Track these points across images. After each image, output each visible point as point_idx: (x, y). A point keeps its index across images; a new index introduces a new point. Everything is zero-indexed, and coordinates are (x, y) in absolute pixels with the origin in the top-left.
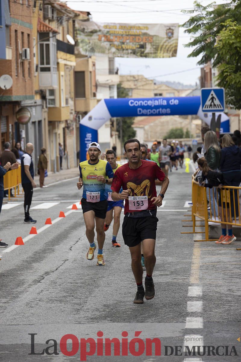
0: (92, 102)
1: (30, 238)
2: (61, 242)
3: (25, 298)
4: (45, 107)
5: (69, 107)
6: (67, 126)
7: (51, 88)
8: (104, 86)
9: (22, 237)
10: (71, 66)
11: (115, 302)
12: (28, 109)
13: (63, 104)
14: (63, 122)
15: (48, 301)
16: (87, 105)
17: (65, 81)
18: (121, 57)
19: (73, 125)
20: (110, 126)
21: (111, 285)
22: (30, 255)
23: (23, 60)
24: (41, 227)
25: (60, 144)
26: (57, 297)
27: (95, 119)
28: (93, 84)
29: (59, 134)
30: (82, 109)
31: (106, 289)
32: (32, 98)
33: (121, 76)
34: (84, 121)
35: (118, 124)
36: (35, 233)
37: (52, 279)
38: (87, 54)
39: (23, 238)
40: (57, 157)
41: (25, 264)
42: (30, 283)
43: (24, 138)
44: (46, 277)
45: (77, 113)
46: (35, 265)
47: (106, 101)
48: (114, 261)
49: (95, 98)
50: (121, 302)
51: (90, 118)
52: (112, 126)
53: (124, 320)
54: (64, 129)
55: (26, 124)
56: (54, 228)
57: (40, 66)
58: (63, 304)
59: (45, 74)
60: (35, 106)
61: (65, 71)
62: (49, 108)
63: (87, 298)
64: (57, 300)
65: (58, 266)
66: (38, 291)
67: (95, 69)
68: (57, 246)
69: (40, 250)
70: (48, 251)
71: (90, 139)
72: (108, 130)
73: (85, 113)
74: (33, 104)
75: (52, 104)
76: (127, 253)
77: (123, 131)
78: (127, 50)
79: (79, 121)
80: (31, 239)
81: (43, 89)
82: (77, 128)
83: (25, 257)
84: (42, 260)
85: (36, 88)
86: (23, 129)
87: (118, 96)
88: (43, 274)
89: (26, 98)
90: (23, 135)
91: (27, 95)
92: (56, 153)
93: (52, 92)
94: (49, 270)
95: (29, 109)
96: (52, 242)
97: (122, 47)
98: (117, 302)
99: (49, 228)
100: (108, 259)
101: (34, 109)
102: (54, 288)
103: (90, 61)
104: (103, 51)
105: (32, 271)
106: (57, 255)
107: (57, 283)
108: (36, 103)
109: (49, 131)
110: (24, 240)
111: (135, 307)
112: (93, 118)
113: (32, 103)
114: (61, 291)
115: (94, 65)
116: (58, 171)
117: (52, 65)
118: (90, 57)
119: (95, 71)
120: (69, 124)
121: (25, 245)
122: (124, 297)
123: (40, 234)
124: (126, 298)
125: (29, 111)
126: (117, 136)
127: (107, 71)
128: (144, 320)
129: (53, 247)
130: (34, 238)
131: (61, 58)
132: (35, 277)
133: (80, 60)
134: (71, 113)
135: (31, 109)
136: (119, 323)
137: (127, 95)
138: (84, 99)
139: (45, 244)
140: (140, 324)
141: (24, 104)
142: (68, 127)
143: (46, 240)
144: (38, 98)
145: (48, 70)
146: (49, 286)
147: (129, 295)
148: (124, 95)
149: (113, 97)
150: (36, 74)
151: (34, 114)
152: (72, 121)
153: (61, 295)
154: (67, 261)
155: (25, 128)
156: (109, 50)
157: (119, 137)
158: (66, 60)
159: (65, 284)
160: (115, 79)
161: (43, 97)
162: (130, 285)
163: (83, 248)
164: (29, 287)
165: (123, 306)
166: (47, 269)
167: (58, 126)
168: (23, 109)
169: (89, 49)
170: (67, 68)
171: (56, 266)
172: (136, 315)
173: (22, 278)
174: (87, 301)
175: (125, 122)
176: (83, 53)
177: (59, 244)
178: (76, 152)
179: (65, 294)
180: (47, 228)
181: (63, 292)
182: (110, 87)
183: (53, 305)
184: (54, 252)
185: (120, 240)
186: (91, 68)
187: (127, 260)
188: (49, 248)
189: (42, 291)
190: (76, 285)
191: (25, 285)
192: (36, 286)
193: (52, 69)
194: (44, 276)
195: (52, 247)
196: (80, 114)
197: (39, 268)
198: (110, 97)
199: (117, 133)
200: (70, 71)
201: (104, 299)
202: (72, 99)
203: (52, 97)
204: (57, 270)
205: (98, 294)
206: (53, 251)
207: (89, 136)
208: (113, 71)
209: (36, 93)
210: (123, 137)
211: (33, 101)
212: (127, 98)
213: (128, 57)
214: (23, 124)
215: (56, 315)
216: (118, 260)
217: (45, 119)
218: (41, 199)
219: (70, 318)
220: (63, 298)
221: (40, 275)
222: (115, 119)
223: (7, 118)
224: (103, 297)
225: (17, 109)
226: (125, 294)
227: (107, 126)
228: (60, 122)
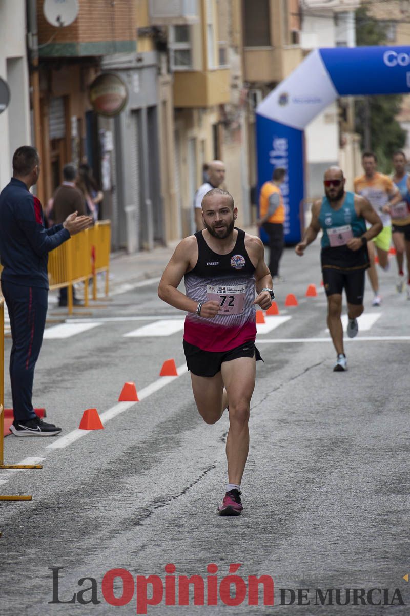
0: (289, 56)
1: (120, 412)
2: (199, 422)
3: (99, 566)
4: (164, 71)
5: (227, 69)
6: (222, 119)
7: (181, 22)
9: (98, 410)
11: (330, 574)
12: (118, 78)
13: (213, 62)
14: (212, 108)
16: (276, 64)
19: (239, 116)
20: (336, 119)
21: (321, 531)
22: (118, 455)
24: (148, 384)
26: (181, 563)
27: (296, 101)
28: (292, 9)
29: (203, 142)
30: (261, 74)
31: (309, 540)
32: (129, 47)
34: (269, 107)
35: (359, 113)
36: (134, 398)
37: (171, 517)
39: (102, 412)
41: (104, 477)
42: (113, 526)
43: (109, 152)
44: (155, 512)
45: (249, 85)
46: (130, 481)
47: (325, 54)
48: (333, 469)
49: (296, 46)
50: (345, 573)
51: (283, 99)
52: (341, 119)
54: (215, 128)
55: (116, 114)
56: (183, 385)
60: (140, 69)
62: (177, 73)
63: (259, 563)
65: (189, 483)
66: (133, 546)
68: (187, 433)
69: (145, 442)
70: (163, 446)
71: (283, 153)
72: (332, 131)
73: (272, 85)
74: (134, 64)
75: (183, 64)
76: (369, 449)
77: (373, 132)
79: (255, 106)
80: (122, 414)
81: (159, 23)
82: (249, 125)
83: (104, 460)
84: (149, 468)
85: (141, 22)
86: (108, 129)
87: (359, 40)
88: (149, 503)
89: (115, 48)
90: (109, 144)
91: (117, 39)
93: (183, 32)
94: (164, 494)
95: (123, 76)
96: (175, 422)
98: (335, 573)
99: (169, 384)
100: (318, 464)
101: (135, 77)
102: (174, 539)
105: (119, 497)
106: (188, 455)
107: (182, 525)
108: (140, 60)
109: (178, 135)
110: (104, 418)
112: (290, 99)
113: (130, 62)
114: (192, 546)
120: (230, 113)
121: (105, 430)
122: (354, 561)
123: (147, 400)
124: (359, 564)
125: (122, 83)
126: (357, 146)
129: (177, 435)
130: (131, 411)
132: (127, 511)
134: (234, 86)
135: (129, 76)
137: (383, 37)
138: (268, 48)
139: (158, 426)
141: (109, 64)
142: (225, 122)
143: (161, 417)
144: (145, 48)
146: (163, 535)
147: (368, 555)
149: (345, 43)
151: (137, 90)
152: (236, 107)
153: (193, 557)
154: (213, 471)
155: (112, 126)
157: (362, 147)
159: (203, 528)
161: (161, 46)
162: (371, 531)
163: (256, 437)
164: (110, 538)
166: (159, 491)
167: (200, 119)
168: (107, 77)
171: (183, 484)
173: (93, 514)
174: (258, 570)
175: (376, 108)
177: (193, 428)
178: (247, 188)
179: (202, 555)
180: (166, 386)
181: (198, 549)
182: (337, 17)
184: (180, 448)
185: (351, 417)
187: (367, 465)
188: (168, 436)
189: (143, 546)
190: (232, 530)
191: (102, 532)
192: (129, 534)
194: (151, 508)
195: (174, 435)
196: (260, 88)
197: (140, 490)
198: (338, 43)
199: (357, 137)
201: (302, 565)
202: (235, 48)
203: (183, 46)
204: (184, 492)
205: (287, 553)
206: (178, 444)
207: (280, 145)
209: (142, 34)
210: (373, 144)
211: (132, 57)
212: (380, 45)
214: (107, 115)
216: (345, 467)
217: (164, 103)
218: (152, 311)
221: (140, 505)
222: (350, 100)
223: (66, 100)
224: (299, 561)
225: (93, 76)
226: (356, 554)
227: (328, 118)
228: (204, 109)
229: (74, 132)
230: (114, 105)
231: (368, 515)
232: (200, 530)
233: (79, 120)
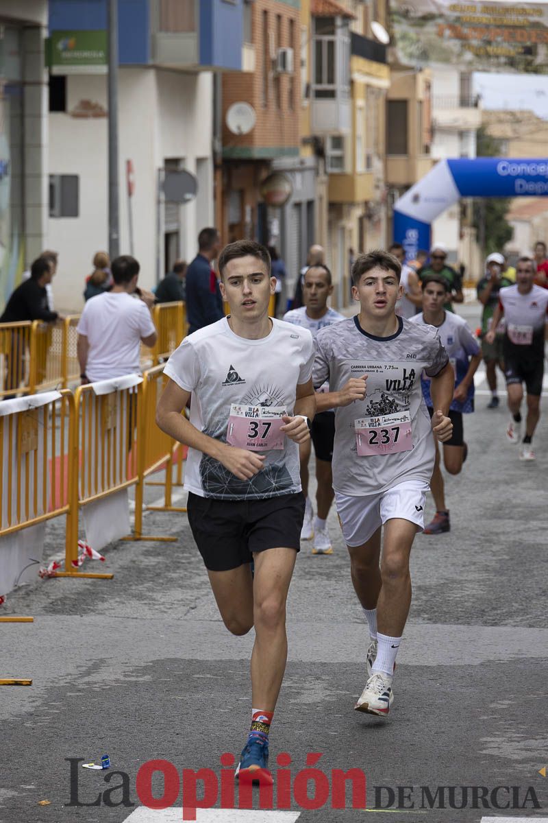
0: (421, 164)
4: (321, 172)
5: (371, 173)
6: (367, 213)
7: (336, 133)
8: (448, 131)
10: (380, 89)
11: (442, 581)
12: (285, 177)
13: (360, 167)
14: (359, 204)
15: (303, 574)
16: (411, 170)
17: (367, 119)
18: (484, 71)
19: (380, 211)
20: (458, 216)
21: (435, 546)
23: (279, 74)
25: (351, 251)
27: (426, 200)
28: (426, 125)
29: (351, 231)
30: (399, 178)
31: (425, 553)
32: (294, 152)
33: (486, 112)
34: (404, 204)
35: (476, 212)
38: (413, 63)
40: (344, 279)
43: (275, 236)
45: (389, 186)
47: (452, 164)
49: (428, 156)
50: (454, 581)
51: (416, 199)
52: (462, 216)
53: (457, 620)
54: (361, 220)
55: (282, 206)
57: (314, 87)
58: (333, 582)
59: (325, 105)
60: (302, 170)
61: (367, 99)
62: (332, 176)
64: (321, 574)
67: (430, 95)
71: (414, 242)
72: (454, 226)
73: (407, 187)
74: (298, 166)
75: (337, 166)
77: (487, 227)
78: (497, 56)
79: (393, 203)
81: (318, 133)
82: (388, 219)
85: (304, 132)
86: (275, 217)
87: (479, 153)
89: (283, 152)
90: (275, 229)
91: (285, 146)
92: (343, 268)
93: (338, 142)
95: (289, 175)
97: (486, 51)
98: (446, 581)
101: (298, 177)
103: (421, 78)
104: (445, 58)
108: (302, 163)
109: (331, 224)
111: (482, 592)
112: (422, 197)
113: (295, 164)
115: (429, 87)
116: (345, 306)
117: (340, 86)
118: (421, 70)
119: (429, 100)
120: (373, 209)
122: (461, 572)
124: (465, 574)
125: (287, 181)
126: (473, 238)
127: (456, 101)
128: (498, 620)
131: (359, 71)
133: (399, 75)
134: (377, 187)
135: (293, 175)
136: (446, 626)
137: (497, 151)
138: (406, 158)
140: (490, 628)
141: (278, 165)
142: (368, 216)
144: (307, 154)
145: (330, 94)
147: (473, 567)
148: (490, 152)
149: (467, 156)
150: (306, 103)
151: (299, 187)
152: (378, 204)
153: (331, 563)
155: (278, 215)
156: (460, 55)
157: (478, 239)
158: (368, 74)
160: (471, 118)
161: (319, 152)
162: (476, 548)
165: (456, 591)
167: (349, 214)
169: (417, 53)
170: (373, 93)
172: (483, 611)
175: (490, 209)
176: (404, 61)
181: (335, 557)
182: (462, 134)
183: (312, 583)
186: (421, 94)
193: (339, 94)
196: (398, 188)
198: (462, 156)
199: (473, 231)
200: (377, 98)
201: (419, 574)
202: (379, 155)
203: (337, 153)
207: (412, 235)
208: (468, 101)
209: (305, 142)
210: (486, 239)
211: (296, 160)
212: (496, 158)
213: (498, 72)
214: (274, 205)
215: (317, 604)
216: (457, 496)
217: (321, 199)
219: (345, 612)
220: (334, 570)
222: (469, 201)
223: (242, 193)
224: (416, 570)
225: (264, 174)
226: (464, 566)
227: (451, 215)
228: (352, 204)
229: (248, 219)
230: (281, 198)
231: (473, 535)
232: (338, 541)
233: (252, 210)
